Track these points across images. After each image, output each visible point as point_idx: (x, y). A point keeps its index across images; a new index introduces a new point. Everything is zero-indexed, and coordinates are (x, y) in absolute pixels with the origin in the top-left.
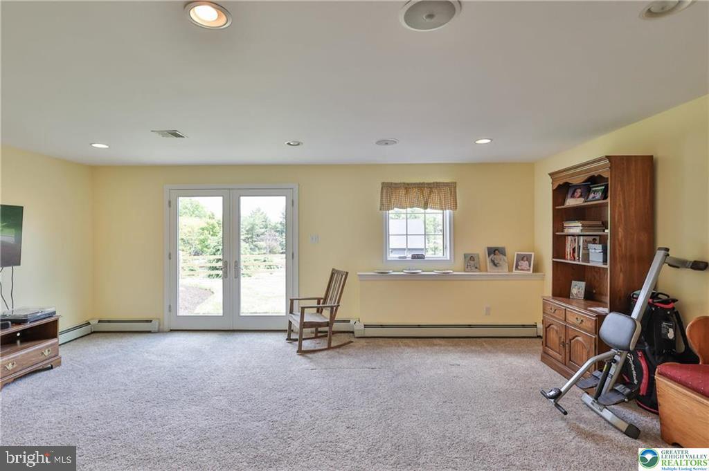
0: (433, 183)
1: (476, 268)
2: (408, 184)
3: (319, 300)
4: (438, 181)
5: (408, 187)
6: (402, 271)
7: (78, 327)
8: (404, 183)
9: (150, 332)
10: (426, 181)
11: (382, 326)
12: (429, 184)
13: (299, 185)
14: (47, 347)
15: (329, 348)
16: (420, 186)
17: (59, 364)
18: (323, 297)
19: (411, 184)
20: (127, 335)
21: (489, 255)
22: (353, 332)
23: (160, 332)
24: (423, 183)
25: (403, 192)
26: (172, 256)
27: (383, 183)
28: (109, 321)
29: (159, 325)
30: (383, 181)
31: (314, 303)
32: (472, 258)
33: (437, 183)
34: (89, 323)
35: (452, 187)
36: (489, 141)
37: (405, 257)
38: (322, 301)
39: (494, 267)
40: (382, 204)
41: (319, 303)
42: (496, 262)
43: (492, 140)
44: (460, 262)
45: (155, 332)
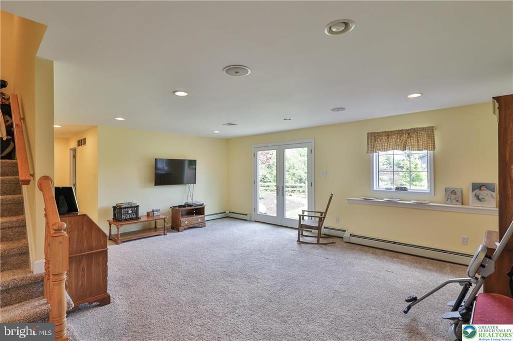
0: (411, 129)
1: (457, 201)
2: (388, 132)
3: (322, 214)
4: (415, 127)
5: (388, 134)
6: (382, 199)
7: (221, 213)
8: (385, 132)
9: (246, 220)
10: (404, 129)
11: (364, 238)
12: (407, 130)
13: (315, 140)
14: (200, 218)
15: (318, 243)
16: (400, 133)
17: (205, 226)
18: (324, 211)
19: (391, 132)
20: (237, 220)
21: (473, 190)
22: (342, 238)
23: (250, 221)
24: (402, 130)
25: (385, 138)
26: (255, 182)
27: (368, 134)
28: (233, 213)
29: (251, 217)
30: (368, 132)
31: (319, 215)
32: (454, 192)
33: (414, 129)
34: (225, 212)
35: (430, 131)
36: (420, 95)
37: (391, 189)
38: (323, 214)
39: (478, 202)
40: (368, 149)
41: (321, 215)
42: (481, 197)
43: (422, 94)
44: (441, 195)
45: (248, 221)
